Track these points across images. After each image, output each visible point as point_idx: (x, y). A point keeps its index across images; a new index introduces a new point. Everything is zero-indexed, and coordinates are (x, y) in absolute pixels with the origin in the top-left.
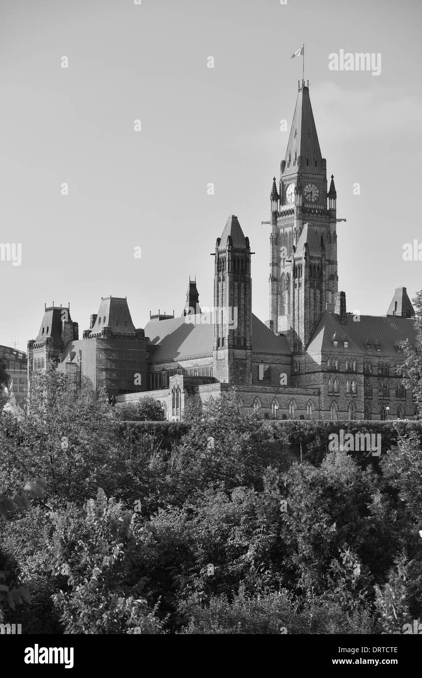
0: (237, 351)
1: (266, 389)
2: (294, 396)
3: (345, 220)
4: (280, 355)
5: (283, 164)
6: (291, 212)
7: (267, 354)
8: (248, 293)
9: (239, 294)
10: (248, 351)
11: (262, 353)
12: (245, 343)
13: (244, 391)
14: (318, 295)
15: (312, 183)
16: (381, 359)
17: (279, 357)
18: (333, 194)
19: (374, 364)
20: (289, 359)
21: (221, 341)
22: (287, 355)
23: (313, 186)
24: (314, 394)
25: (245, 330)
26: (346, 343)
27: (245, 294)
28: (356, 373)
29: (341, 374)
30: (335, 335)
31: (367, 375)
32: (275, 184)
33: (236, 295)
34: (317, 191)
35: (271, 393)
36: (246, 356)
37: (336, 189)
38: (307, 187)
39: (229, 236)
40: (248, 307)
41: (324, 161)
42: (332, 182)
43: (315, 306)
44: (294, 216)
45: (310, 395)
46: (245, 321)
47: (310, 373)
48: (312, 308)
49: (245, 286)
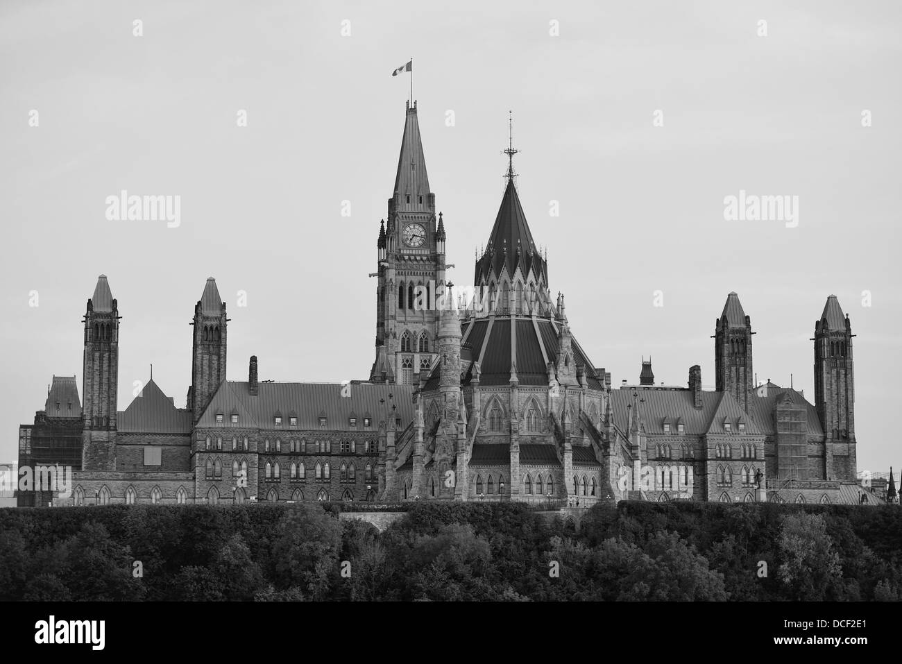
0: (96, 433)
1: (118, 475)
2: (159, 483)
3: (454, 266)
4: (174, 435)
7: (156, 435)
8: (113, 364)
9: (101, 366)
10: (111, 432)
11: (148, 434)
12: (108, 423)
13: (86, 479)
14: (215, 362)
15: (415, 223)
16: (296, 434)
17: (173, 437)
18: (441, 234)
19: (285, 440)
20: (187, 439)
22: (184, 435)
23: (417, 227)
24: (187, 479)
25: (109, 408)
26: (235, 417)
27: (109, 366)
28: (248, 452)
29: (224, 455)
33: (96, 367)
34: (422, 234)
35: (124, 480)
36: (108, 437)
40: (112, 380)
41: (433, 195)
42: (441, 220)
43: (210, 375)
45: (181, 480)
46: (109, 397)
49: (109, 358)
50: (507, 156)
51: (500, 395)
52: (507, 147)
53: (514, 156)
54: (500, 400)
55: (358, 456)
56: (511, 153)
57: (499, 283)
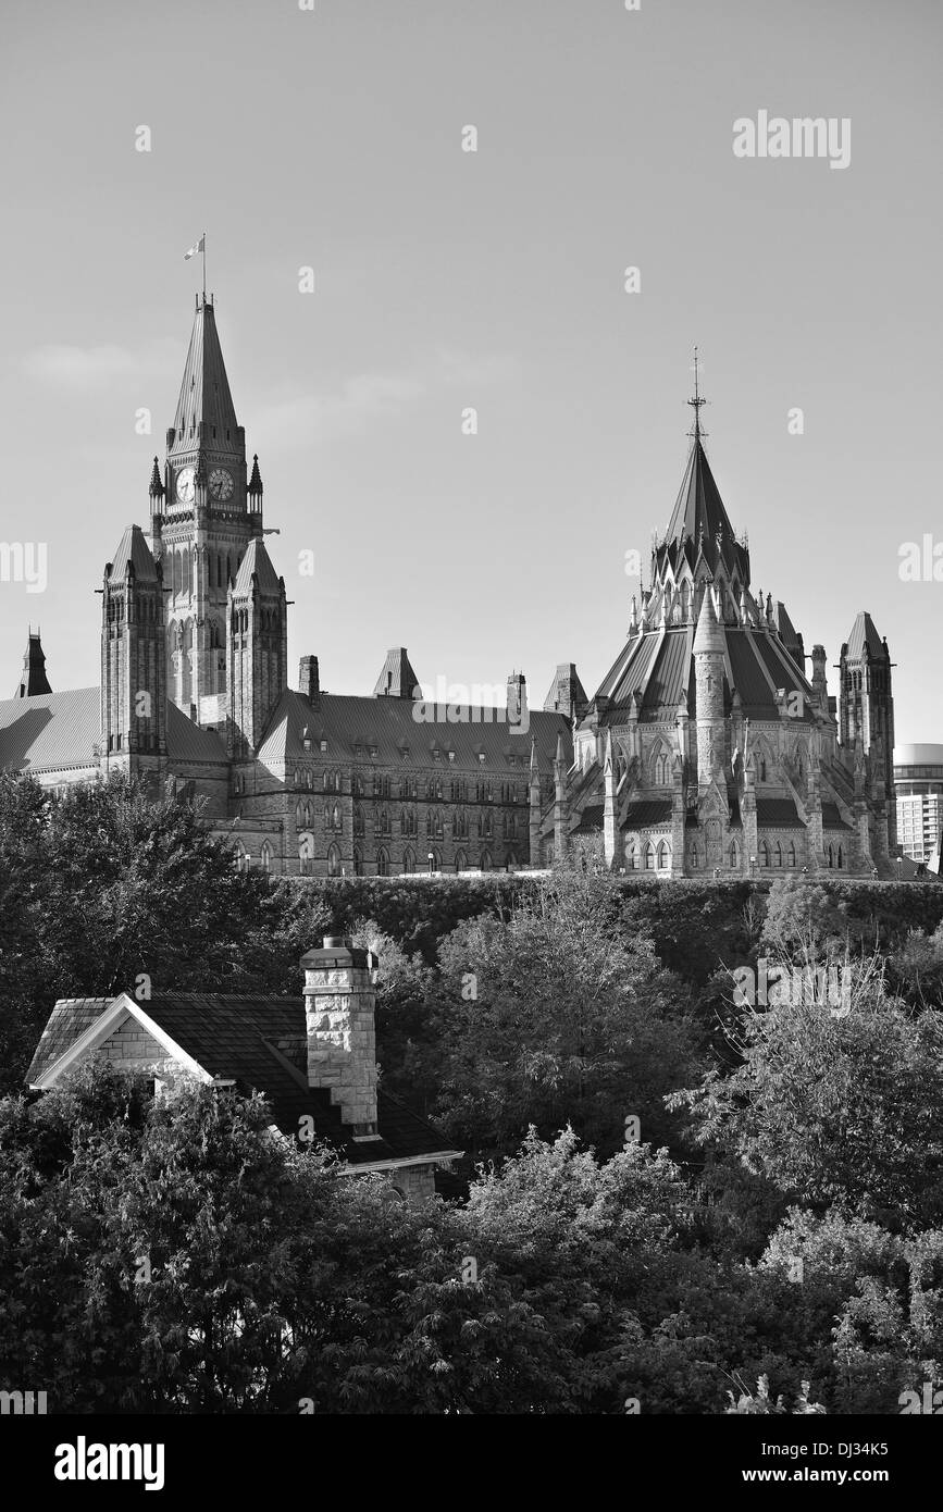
0: (144, 759)
2: (241, 834)
3: (278, 532)
4: (211, 763)
5: (171, 434)
6: (188, 516)
7: (190, 762)
8: (160, 658)
9: (147, 661)
10: (162, 758)
11: (181, 761)
12: (157, 745)
14: (275, 662)
15: (222, 468)
16: (379, 771)
17: (209, 767)
18: (256, 487)
19: (366, 778)
20: (225, 770)
21: (115, 740)
22: (222, 764)
23: (223, 472)
24: (273, 831)
26: (324, 743)
27: (156, 661)
28: (340, 794)
29: (316, 797)
30: (305, 730)
31: (357, 797)
32: (156, 467)
33: (141, 662)
34: (231, 483)
36: (159, 766)
37: (263, 477)
38: (214, 475)
39: (129, 561)
40: (161, 682)
41: (242, 430)
42: (256, 467)
43: (270, 680)
44: (196, 523)
45: (266, 831)
46: (157, 707)
47: (263, 794)
48: (265, 684)
49: (156, 647)
50: (693, 408)
51: (766, 733)
52: (691, 396)
53: (702, 409)
54: (766, 740)
55: (446, 803)
56: (696, 404)
57: (729, 581)
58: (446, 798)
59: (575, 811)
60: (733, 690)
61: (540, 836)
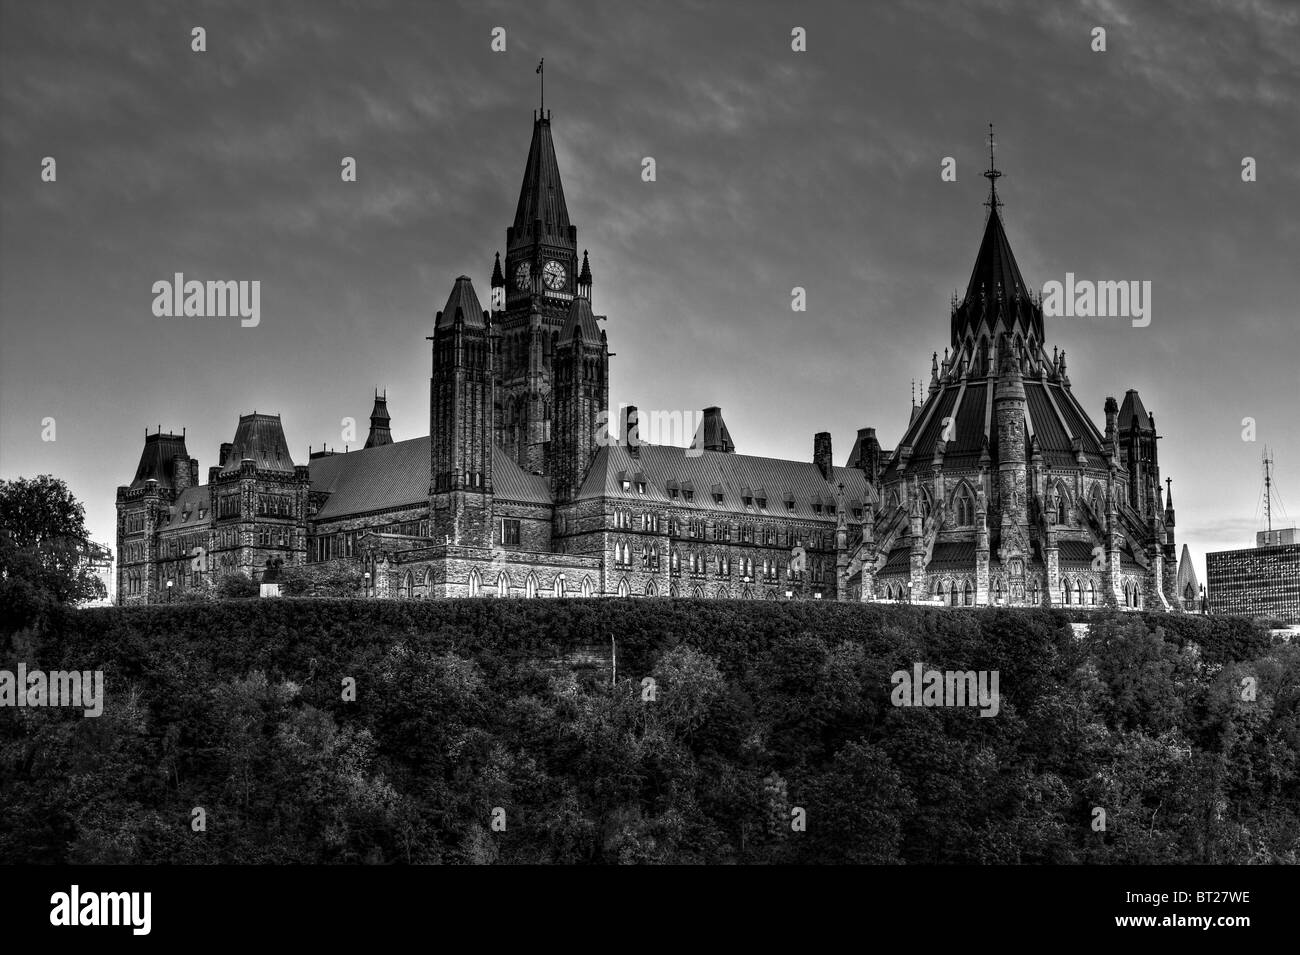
0: (471, 495)
1: (519, 556)
2: (561, 569)
3: (605, 316)
4: (535, 504)
5: (512, 233)
6: (525, 302)
7: (515, 503)
8: (487, 401)
9: (474, 402)
10: (488, 496)
11: (506, 502)
12: (483, 483)
13: (484, 560)
15: (555, 261)
16: (695, 514)
17: (533, 508)
18: (586, 278)
19: (682, 521)
20: (549, 512)
21: (443, 478)
22: (546, 506)
23: (557, 265)
24: (593, 567)
25: (483, 461)
26: (642, 486)
27: (482, 403)
28: (658, 534)
29: (634, 536)
31: (674, 540)
32: (497, 262)
33: (469, 404)
34: (563, 274)
35: (526, 563)
36: (484, 503)
37: (592, 270)
38: (548, 267)
39: (458, 308)
41: (574, 228)
42: (586, 260)
43: (591, 426)
44: (530, 308)
45: (586, 567)
46: (483, 447)
47: (584, 533)
48: (587, 430)
49: (483, 391)
50: (988, 180)
51: (1065, 478)
52: (987, 169)
53: (997, 182)
55: (757, 547)
56: (993, 176)
57: (1026, 338)
58: (757, 543)
59: (881, 552)
60: (1033, 437)
61: (847, 578)
